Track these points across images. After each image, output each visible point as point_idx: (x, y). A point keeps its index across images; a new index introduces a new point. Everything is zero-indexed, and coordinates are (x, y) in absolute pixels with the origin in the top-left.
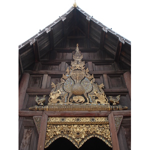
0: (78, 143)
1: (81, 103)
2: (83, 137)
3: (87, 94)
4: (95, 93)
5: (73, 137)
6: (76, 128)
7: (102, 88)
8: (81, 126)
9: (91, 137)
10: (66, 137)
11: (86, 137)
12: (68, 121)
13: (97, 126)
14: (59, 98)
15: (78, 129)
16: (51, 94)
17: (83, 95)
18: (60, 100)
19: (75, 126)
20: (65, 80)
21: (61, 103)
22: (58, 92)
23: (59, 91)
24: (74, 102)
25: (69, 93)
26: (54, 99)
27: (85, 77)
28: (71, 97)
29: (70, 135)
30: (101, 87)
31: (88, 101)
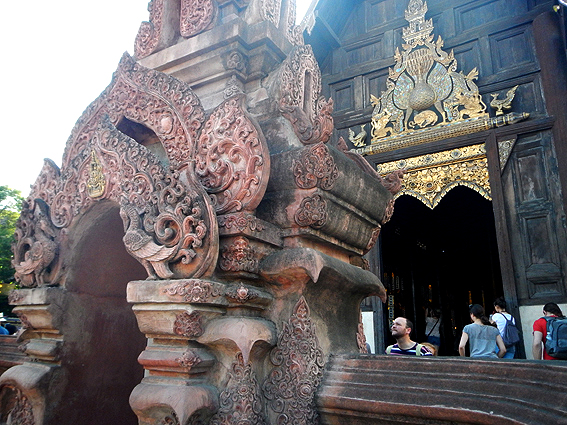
0: (431, 201)
1: (429, 125)
2: (439, 189)
3: (442, 102)
4: (459, 96)
5: (423, 192)
6: (426, 176)
7: (474, 80)
8: (434, 170)
9: (452, 187)
10: (410, 194)
11: (443, 188)
12: (411, 166)
13: (464, 165)
14: (389, 124)
15: (429, 178)
16: (373, 120)
17: (432, 108)
18: (390, 129)
19: (424, 172)
20: (395, 83)
21: (394, 136)
22: (386, 114)
23: (386, 110)
24: (417, 127)
25: (405, 111)
26: (381, 130)
27: (435, 62)
28: (412, 118)
29: (416, 190)
30: (471, 78)
31: (444, 118)
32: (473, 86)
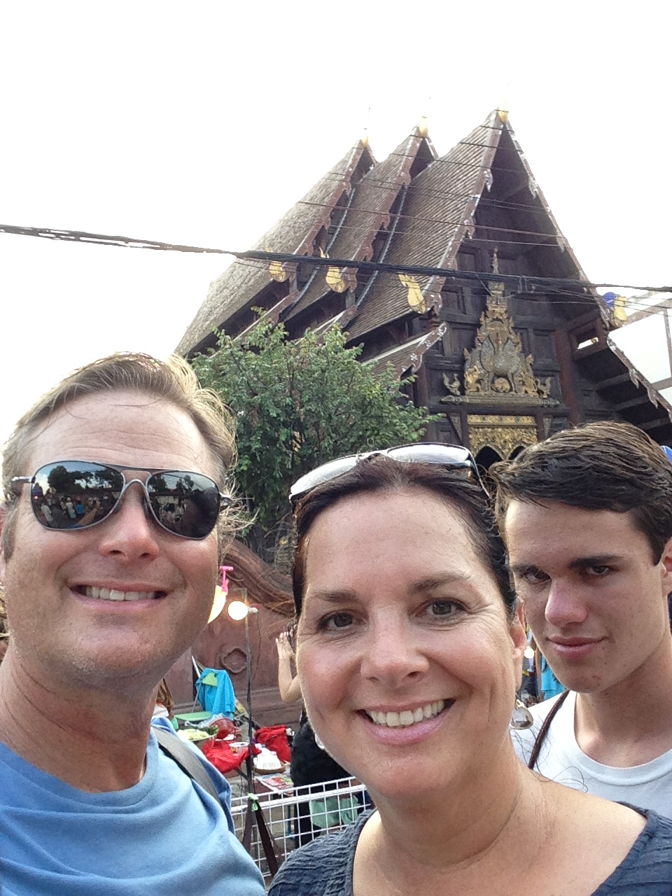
0: (505, 455)
1: (504, 392)
2: (510, 447)
3: (512, 374)
4: (522, 373)
6: (501, 433)
7: (531, 364)
8: (506, 430)
9: (517, 446)
10: (491, 446)
11: (513, 446)
12: (491, 422)
13: (523, 430)
14: (478, 381)
15: (503, 435)
16: (467, 373)
17: (506, 377)
18: (479, 386)
19: (500, 430)
20: (482, 344)
22: (475, 371)
23: (475, 367)
24: (497, 391)
25: (489, 373)
26: (472, 384)
27: (508, 338)
28: (493, 382)
29: (495, 444)
30: (530, 362)
31: (514, 389)
32: (530, 368)
